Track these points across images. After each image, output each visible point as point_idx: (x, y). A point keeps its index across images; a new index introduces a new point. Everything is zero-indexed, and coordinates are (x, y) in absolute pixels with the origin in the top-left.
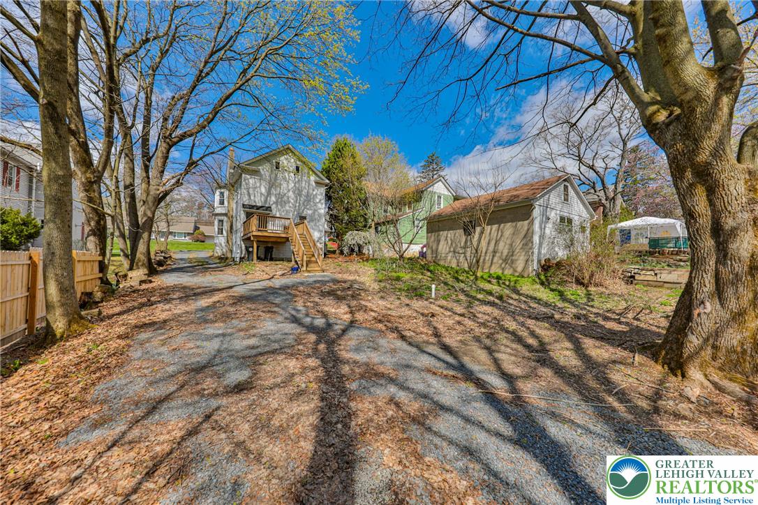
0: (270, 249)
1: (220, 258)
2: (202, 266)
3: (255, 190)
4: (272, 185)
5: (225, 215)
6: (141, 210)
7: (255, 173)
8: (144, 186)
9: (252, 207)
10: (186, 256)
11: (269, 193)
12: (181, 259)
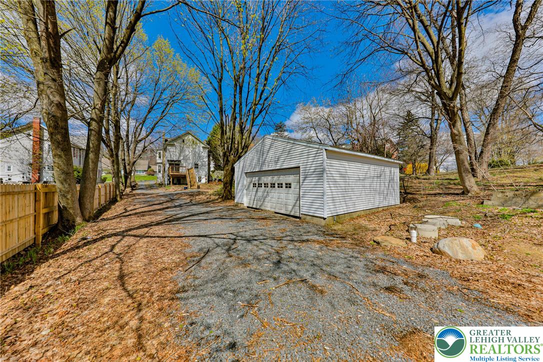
0: (179, 180)
1: (159, 184)
2: (151, 187)
3: (173, 153)
4: (182, 151)
5: (161, 163)
6: (127, 167)
7: (173, 145)
8: (128, 158)
9: (172, 161)
10: (143, 183)
11: (180, 155)
12: (142, 185)
